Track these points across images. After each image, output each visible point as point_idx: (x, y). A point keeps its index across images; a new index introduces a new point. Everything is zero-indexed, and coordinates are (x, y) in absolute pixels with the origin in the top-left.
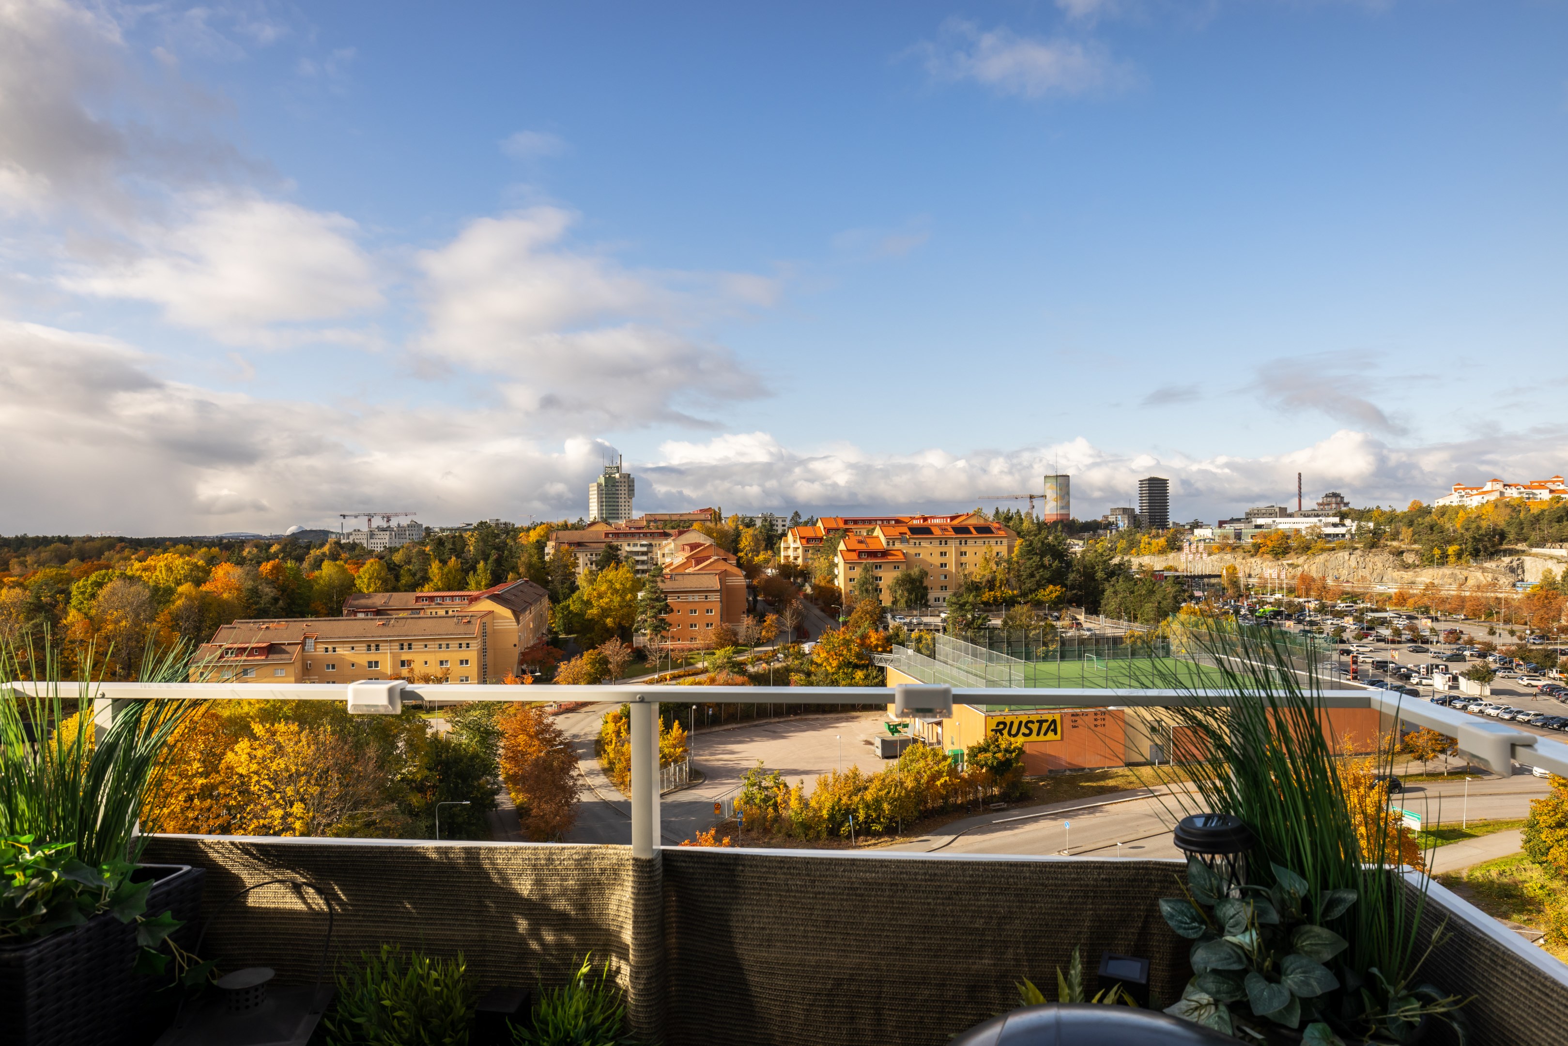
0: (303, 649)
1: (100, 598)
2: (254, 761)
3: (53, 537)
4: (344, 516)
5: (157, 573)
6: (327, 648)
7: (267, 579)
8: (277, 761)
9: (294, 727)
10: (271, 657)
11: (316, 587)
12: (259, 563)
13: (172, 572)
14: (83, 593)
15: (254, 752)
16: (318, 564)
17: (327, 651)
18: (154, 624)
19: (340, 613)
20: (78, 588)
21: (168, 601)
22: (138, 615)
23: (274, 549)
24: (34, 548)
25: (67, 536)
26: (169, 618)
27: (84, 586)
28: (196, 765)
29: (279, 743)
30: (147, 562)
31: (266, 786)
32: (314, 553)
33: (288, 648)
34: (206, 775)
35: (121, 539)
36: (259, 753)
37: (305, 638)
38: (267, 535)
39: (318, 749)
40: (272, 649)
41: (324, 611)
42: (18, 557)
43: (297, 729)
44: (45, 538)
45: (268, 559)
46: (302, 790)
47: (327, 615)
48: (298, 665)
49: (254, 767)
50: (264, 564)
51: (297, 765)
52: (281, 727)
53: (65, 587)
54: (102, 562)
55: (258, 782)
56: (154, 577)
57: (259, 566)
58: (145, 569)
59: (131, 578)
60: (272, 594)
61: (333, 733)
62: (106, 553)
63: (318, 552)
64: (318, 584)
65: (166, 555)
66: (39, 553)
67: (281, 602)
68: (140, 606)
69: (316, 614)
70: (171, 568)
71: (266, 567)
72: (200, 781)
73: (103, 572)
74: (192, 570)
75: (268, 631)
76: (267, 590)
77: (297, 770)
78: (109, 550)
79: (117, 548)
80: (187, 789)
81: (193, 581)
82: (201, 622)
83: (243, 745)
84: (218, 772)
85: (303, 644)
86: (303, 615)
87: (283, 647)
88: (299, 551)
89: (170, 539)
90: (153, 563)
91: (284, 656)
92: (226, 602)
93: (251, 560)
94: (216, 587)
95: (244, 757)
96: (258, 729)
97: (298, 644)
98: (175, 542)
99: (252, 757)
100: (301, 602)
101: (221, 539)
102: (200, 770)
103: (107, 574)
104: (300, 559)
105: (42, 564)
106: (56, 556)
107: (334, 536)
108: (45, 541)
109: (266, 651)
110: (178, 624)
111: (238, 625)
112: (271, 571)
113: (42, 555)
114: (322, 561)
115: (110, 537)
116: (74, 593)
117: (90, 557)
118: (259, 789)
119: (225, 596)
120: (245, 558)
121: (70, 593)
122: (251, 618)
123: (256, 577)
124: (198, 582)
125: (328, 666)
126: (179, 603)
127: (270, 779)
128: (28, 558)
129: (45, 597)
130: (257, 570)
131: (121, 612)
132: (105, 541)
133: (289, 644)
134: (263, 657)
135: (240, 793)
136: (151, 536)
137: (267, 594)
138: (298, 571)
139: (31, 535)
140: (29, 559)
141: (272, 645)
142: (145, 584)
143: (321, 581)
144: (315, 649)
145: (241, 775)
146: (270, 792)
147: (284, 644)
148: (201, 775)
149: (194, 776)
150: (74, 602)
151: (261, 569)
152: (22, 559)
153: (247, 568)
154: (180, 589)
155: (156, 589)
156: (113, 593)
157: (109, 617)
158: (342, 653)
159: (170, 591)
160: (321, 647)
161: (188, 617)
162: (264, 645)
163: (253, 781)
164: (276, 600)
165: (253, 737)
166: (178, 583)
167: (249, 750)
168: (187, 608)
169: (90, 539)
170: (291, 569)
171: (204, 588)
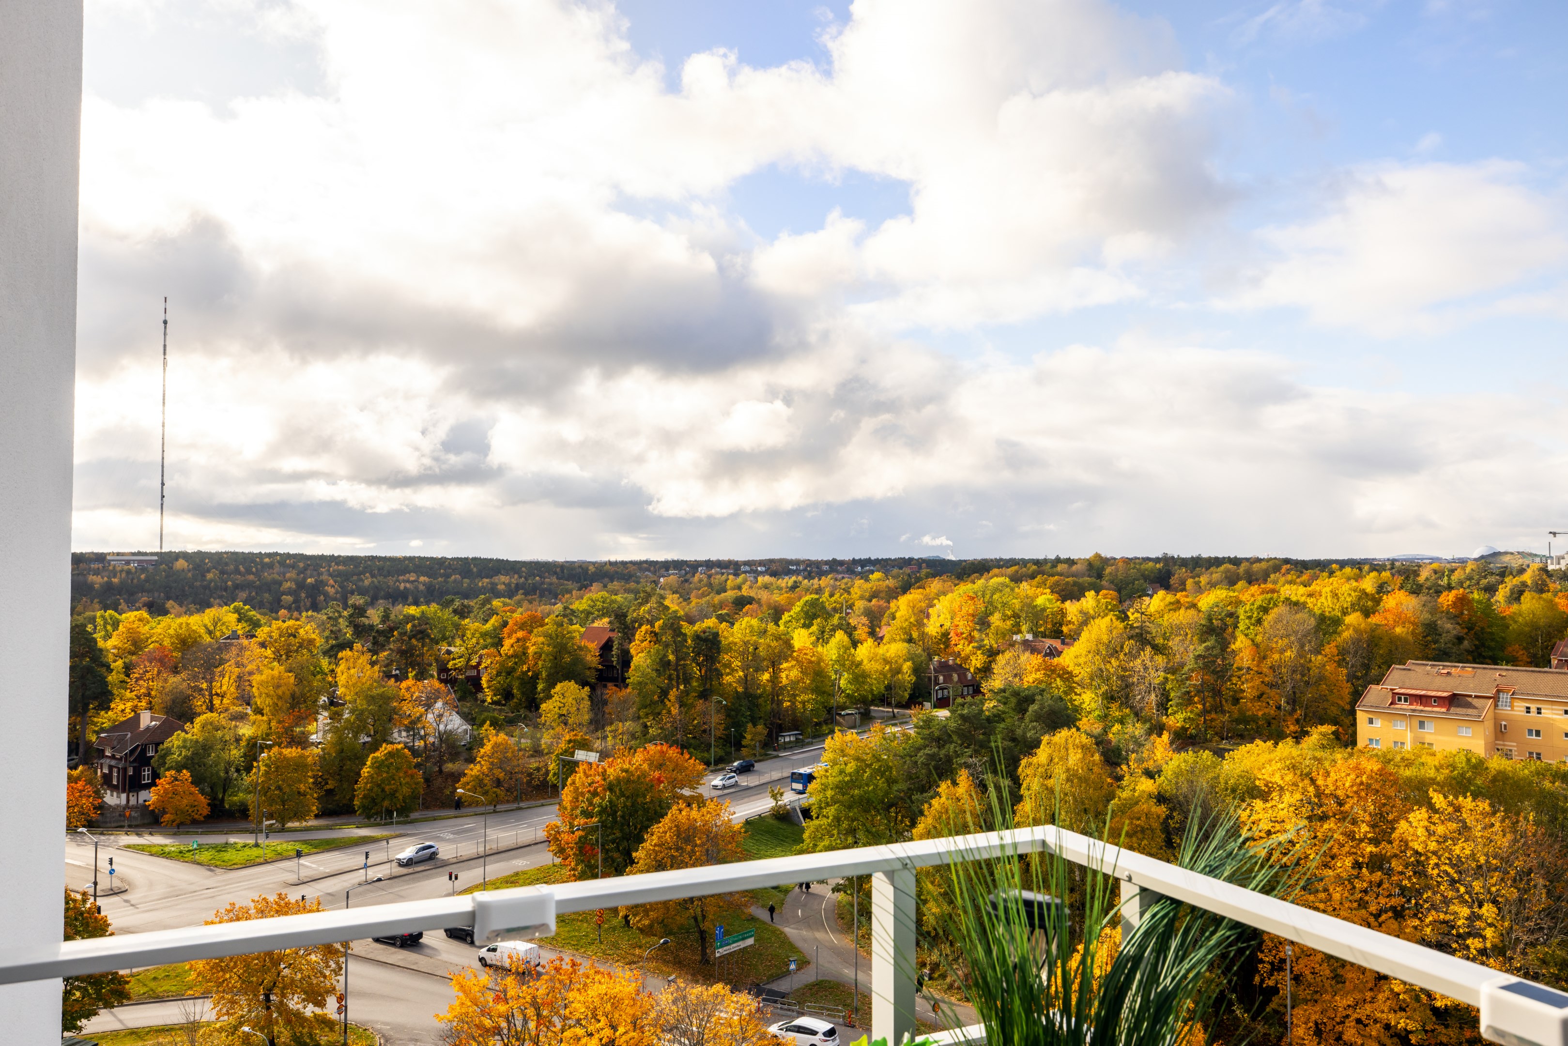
0: (1496, 706)
1: (1266, 624)
2: (1433, 838)
3: (1224, 558)
4: (1554, 534)
5: (1323, 600)
6: (1528, 708)
7: (1448, 613)
8: (1460, 844)
9: (1484, 805)
10: (1453, 710)
11: (1513, 626)
12: (1438, 593)
13: (1338, 599)
14: (1250, 618)
15: (1432, 828)
16: (1516, 595)
17: (1528, 712)
18: (1320, 657)
19: (1548, 663)
20: (1246, 612)
21: (1335, 632)
22: (1302, 646)
23: (1455, 577)
24: (1207, 569)
25: (1236, 557)
26: (1335, 651)
27: (1251, 610)
28: (1364, 828)
29: (1464, 822)
30: (1312, 587)
31: (1447, 873)
32: (1511, 582)
33: (1475, 702)
34: (1375, 842)
35: (1287, 561)
36: (1440, 829)
37: (1498, 691)
38: (1449, 557)
39: (1515, 841)
40: (1454, 700)
41: (1525, 658)
42: (1193, 577)
43: (1488, 809)
44: (1217, 559)
45: (1450, 588)
46: (1494, 889)
47: (1529, 664)
48: (1489, 724)
49: (1433, 846)
50: (1445, 594)
51: (1487, 855)
52: (1467, 802)
53: (1233, 610)
54: (1270, 586)
55: (1437, 865)
56: (1319, 604)
57: (1439, 596)
58: (1310, 595)
59: (1296, 604)
60: (1455, 632)
61: (1537, 823)
62: (1272, 576)
63: (1516, 581)
64: (1516, 622)
65: (1331, 580)
66: (1212, 574)
67: (1466, 642)
68: (1305, 636)
69: (1513, 661)
70: (1336, 595)
71: (1447, 599)
72: (1370, 849)
73: (1269, 596)
74: (1360, 598)
75: (1449, 678)
76: (1449, 626)
77: (1487, 861)
78: (1275, 573)
79: (1283, 570)
80: (1355, 853)
81: (1361, 611)
82: (1369, 659)
83: (1419, 816)
84: (1390, 842)
85: (1496, 698)
86: (1495, 661)
87: (1469, 699)
88: (1492, 579)
89: (1336, 562)
90: (1318, 588)
91: (1470, 711)
92: (1398, 638)
93: (1429, 589)
94: (1386, 618)
95: (1421, 831)
96: (1438, 800)
97: (1490, 698)
98: (1342, 564)
99: (1430, 833)
100: (1493, 644)
101: (1393, 561)
102: (1369, 835)
103: (1272, 598)
104: (1491, 589)
105: (1213, 585)
106: (1226, 577)
107: (1538, 560)
108: (1216, 562)
109: (1447, 702)
110: (1344, 659)
111: (1413, 667)
112: (1454, 603)
113: (1214, 576)
114: (1521, 593)
115: (1275, 558)
116: (1242, 617)
117: (1257, 580)
118: (1438, 875)
119: (1398, 630)
120: (1421, 586)
121: (1238, 617)
122: (1429, 660)
123: (1434, 610)
124: (1367, 613)
125: (1530, 732)
126: (1346, 634)
127: (1452, 866)
128: (1202, 579)
129: (1216, 619)
130: (1436, 601)
131: (1286, 641)
132: (1271, 563)
133: (1476, 697)
134: (1444, 710)
135: (1415, 873)
136: (1317, 558)
137: (1448, 632)
138: (1489, 605)
139: (1205, 555)
140: (1204, 580)
141: (1455, 695)
142: (1310, 611)
143: (1520, 619)
144: (1512, 706)
145: (1417, 852)
146: (1453, 882)
147: (1470, 696)
148: (1371, 841)
149: (1361, 840)
150: (1242, 626)
151: (1440, 600)
152: (1197, 579)
153: (1423, 598)
154: (1348, 619)
155: (1322, 619)
156: (1278, 620)
157: (1274, 645)
158: (1550, 716)
159: (1337, 622)
160: (1519, 707)
161: (1356, 652)
162: (1445, 694)
163: (1431, 862)
164: (1460, 639)
165: (1432, 808)
166: (1345, 613)
167: (1426, 823)
168: (1356, 642)
169: (1259, 560)
170: (1479, 602)
171: (1374, 619)
